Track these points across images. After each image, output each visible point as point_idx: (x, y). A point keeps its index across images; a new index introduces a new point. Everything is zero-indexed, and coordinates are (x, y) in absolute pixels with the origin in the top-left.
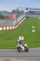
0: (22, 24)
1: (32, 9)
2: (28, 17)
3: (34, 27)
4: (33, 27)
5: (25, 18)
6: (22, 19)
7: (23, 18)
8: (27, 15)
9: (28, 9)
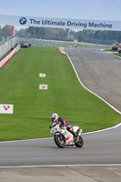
0: (7, 66)
1: (39, 22)
2: (26, 47)
3: (44, 75)
4: (41, 75)
5: (18, 47)
6: (9, 53)
7: (12, 49)
8: (24, 39)
9: (25, 23)
